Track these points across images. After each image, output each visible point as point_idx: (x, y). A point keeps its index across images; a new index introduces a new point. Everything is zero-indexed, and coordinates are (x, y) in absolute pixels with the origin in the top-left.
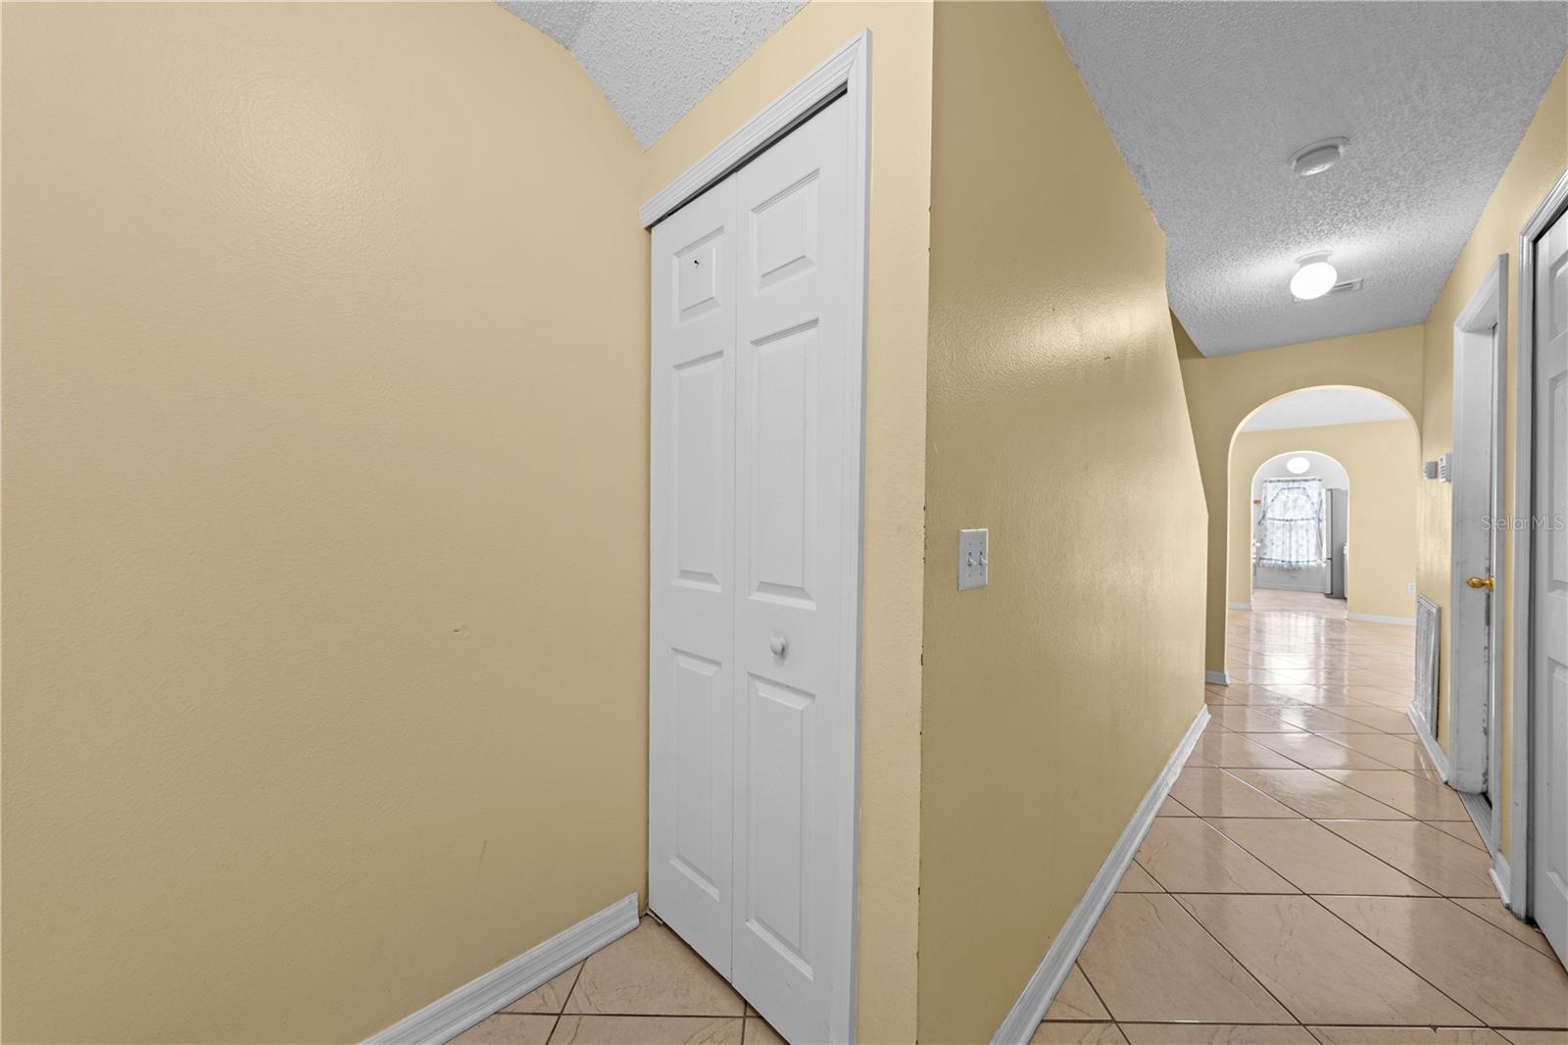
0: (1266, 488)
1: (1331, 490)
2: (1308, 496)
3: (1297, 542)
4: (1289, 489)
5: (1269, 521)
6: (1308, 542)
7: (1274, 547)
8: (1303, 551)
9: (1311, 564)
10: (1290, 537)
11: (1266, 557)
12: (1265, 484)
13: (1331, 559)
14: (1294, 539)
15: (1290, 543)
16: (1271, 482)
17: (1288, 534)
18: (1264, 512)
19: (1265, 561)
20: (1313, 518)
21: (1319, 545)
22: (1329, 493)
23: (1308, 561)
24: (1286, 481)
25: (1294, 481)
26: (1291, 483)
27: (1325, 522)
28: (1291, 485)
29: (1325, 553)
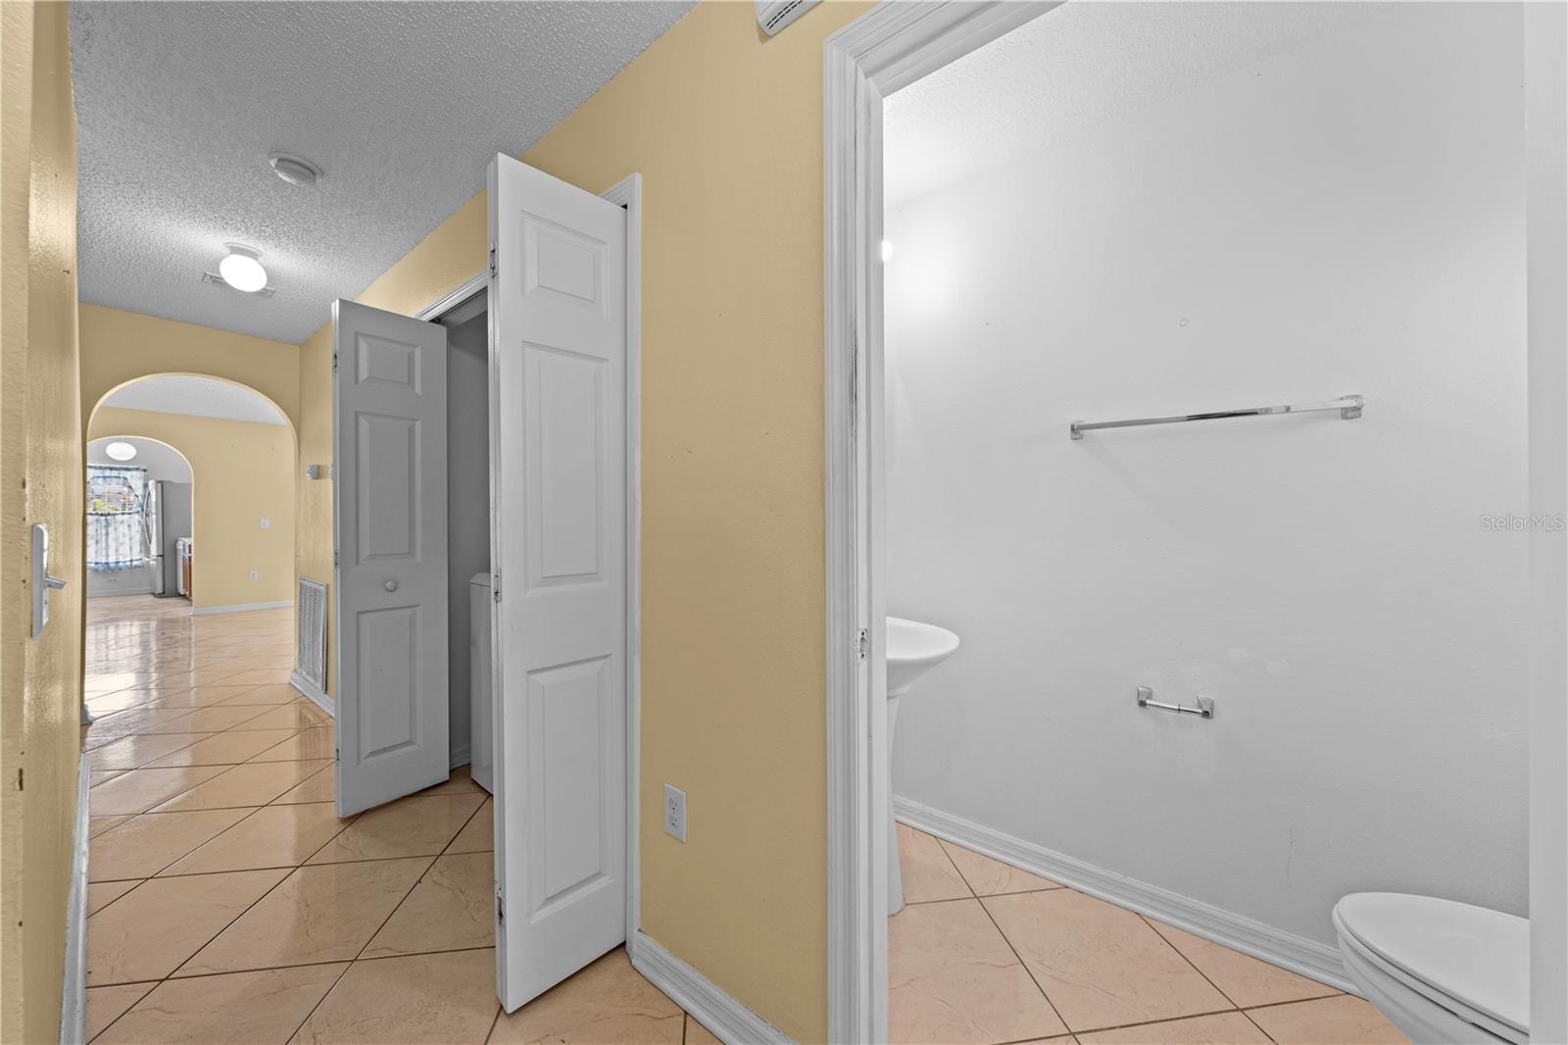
1: (162, 482)
2: (130, 487)
3: (116, 539)
4: (104, 477)
6: (131, 539)
8: (124, 550)
9: (135, 563)
10: (107, 534)
13: (162, 556)
15: (107, 540)
17: (104, 531)
20: (138, 512)
21: (147, 541)
22: (159, 485)
23: (131, 561)
24: (100, 468)
25: (111, 469)
27: (154, 517)
28: (107, 473)
29: (154, 550)
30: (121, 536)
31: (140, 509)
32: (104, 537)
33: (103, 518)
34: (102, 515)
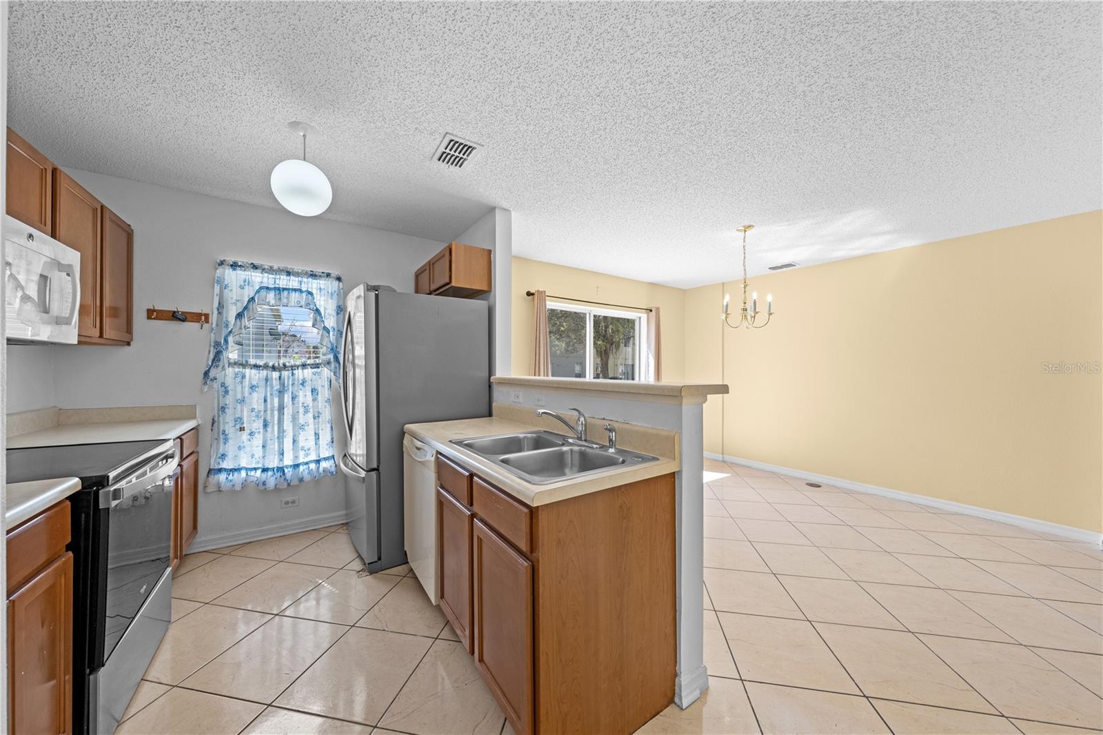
0: (220, 281)
1: (375, 288)
2: (317, 311)
3: (294, 418)
4: (279, 290)
5: (230, 371)
6: (316, 417)
7: (245, 436)
8: (306, 439)
9: (324, 464)
10: (281, 408)
11: (225, 465)
12: (219, 271)
13: (377, 469)
14: (288, 411)
15: (281, 421)
16: (234, 266)
17: (275, 405)
18: (217, 344)
19: (222, 477)
20: (329, 363)
21: (344, 428)
22: (372, 295)
23: (318, 462)
24: (271, 270)
26: (284, 277)
28: (283, 281)
29: (358, 447)
30: (301, 410)
31: (331, 356)
32: (276, 413)
33: (275, 375)
34: (274, 368)
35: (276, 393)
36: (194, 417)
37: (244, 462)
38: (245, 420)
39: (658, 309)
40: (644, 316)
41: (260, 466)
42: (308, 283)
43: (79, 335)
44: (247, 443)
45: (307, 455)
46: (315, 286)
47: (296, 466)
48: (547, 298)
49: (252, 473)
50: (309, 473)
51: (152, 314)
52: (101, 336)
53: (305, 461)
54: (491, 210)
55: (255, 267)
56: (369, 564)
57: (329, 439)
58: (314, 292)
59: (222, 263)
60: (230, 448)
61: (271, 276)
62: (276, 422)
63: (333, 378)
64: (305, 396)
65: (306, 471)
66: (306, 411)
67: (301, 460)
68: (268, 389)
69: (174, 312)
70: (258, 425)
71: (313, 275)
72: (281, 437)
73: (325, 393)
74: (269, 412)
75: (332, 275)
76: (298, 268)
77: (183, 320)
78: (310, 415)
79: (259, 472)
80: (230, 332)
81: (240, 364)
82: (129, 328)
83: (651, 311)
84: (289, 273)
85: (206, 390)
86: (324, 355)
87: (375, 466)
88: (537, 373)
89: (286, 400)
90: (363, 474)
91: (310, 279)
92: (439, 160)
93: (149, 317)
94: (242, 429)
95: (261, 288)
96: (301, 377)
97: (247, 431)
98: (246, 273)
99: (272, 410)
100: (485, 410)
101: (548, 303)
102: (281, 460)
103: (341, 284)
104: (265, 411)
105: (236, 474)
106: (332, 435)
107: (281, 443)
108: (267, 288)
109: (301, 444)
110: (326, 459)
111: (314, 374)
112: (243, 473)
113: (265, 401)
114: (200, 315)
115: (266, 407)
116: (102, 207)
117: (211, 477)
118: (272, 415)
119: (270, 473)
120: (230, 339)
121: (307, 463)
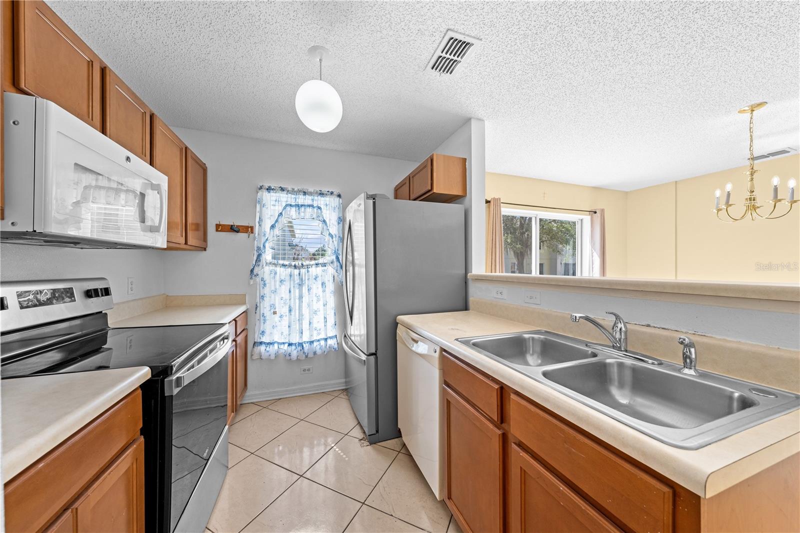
0: (260, 202)
1: (373, 197)
2: (324, 221)
3: (309, 305)
4: (298, 206)
5: (267, 269)
6: (325, 304)
7: (277, 318)
8: (318, 322)
9: (330, 342)
10: (301, 297)
11: (265, 339)
12: (260, 194)
14: (305, 299)
16: (269, 189)
18: (259, 248)
19: (263, 348)
20: (332, 262)
21: (345, 314)
22: (371, 202)
23: (326, 340)
24: (293, 192)
26: (301, 196)
28: (302, 199)
30: (315, 299)
31: (334, 257)
32: (297, 301)
33: (296, 272)
34: (295, 267)
35: (297, 286)
36: (244, 303)
37: (277, 338)
38: (277, 305)
39: (603, 210)
40: (587, 218)
41: (287, 341)
42: (317, 200)
43: (167, 241)
44: (278, 323)
45: (319, 334)
46: (322, 202)
47: (312, 342)
48: (502, 204)
49: (282, 347)
50: (320, 348)
51: (220, 228)
52: (186, 243)
53: (318, 339)
54: (468, 121)
55: (282, 189)
56: (369, 435)
57: (333, 323)
58: (322, 207)
59: (261, 188)
60: (267, 327)
61: (293, 196)
62: (297, 308)
63: (336, 274)
64: (317, 288)
65: (319, 347)
66: (318, 300)
67: (315, 338)
68: (292, 282)
69: (232, 226)
70: (286, 309)
71: (321, 194)
72: (300, 320)
73: (331, 287)
74: (292, 300)
75: (335, 193)
76: (311, 190)
77: (238, 232)
78: (321, 303)
79: (286, 345)
80: (267, 240)
81: (273, 264)
82: (205, 239)
83: (595, 212)
84: (305, 193)
85: (252, 283)
86: (329, 256)
87: (374, 351)
88: (493, 270)
89: (304, 291)
90: (364, 357)
91: (319, 197)
92: (433, 68)
93: (217, 230)
94: (275, 313)
95: (287, 205)
96: (314, 274)
97: (278, 314)
98: (277, 194)
99: (295, 299)
100: (461, 304)
101: (502, 209)
102: (301, 337)
103: (341, 200)
104: (290, 299)
105: (271, 346)
106: (335, 319)
107: (301, 324)
108: (291, 205)
109: (315, 325)
110: (331, 338)
111: (324, 271)
112: (276, 345)
113: (290, 292)
114: (247, 227)
115: (290, 296)
116: (186, 148)
117: (256, 348)
118: (295, 303)
119: (293, 347)
120: (267, 245)
121: (319, 341)
